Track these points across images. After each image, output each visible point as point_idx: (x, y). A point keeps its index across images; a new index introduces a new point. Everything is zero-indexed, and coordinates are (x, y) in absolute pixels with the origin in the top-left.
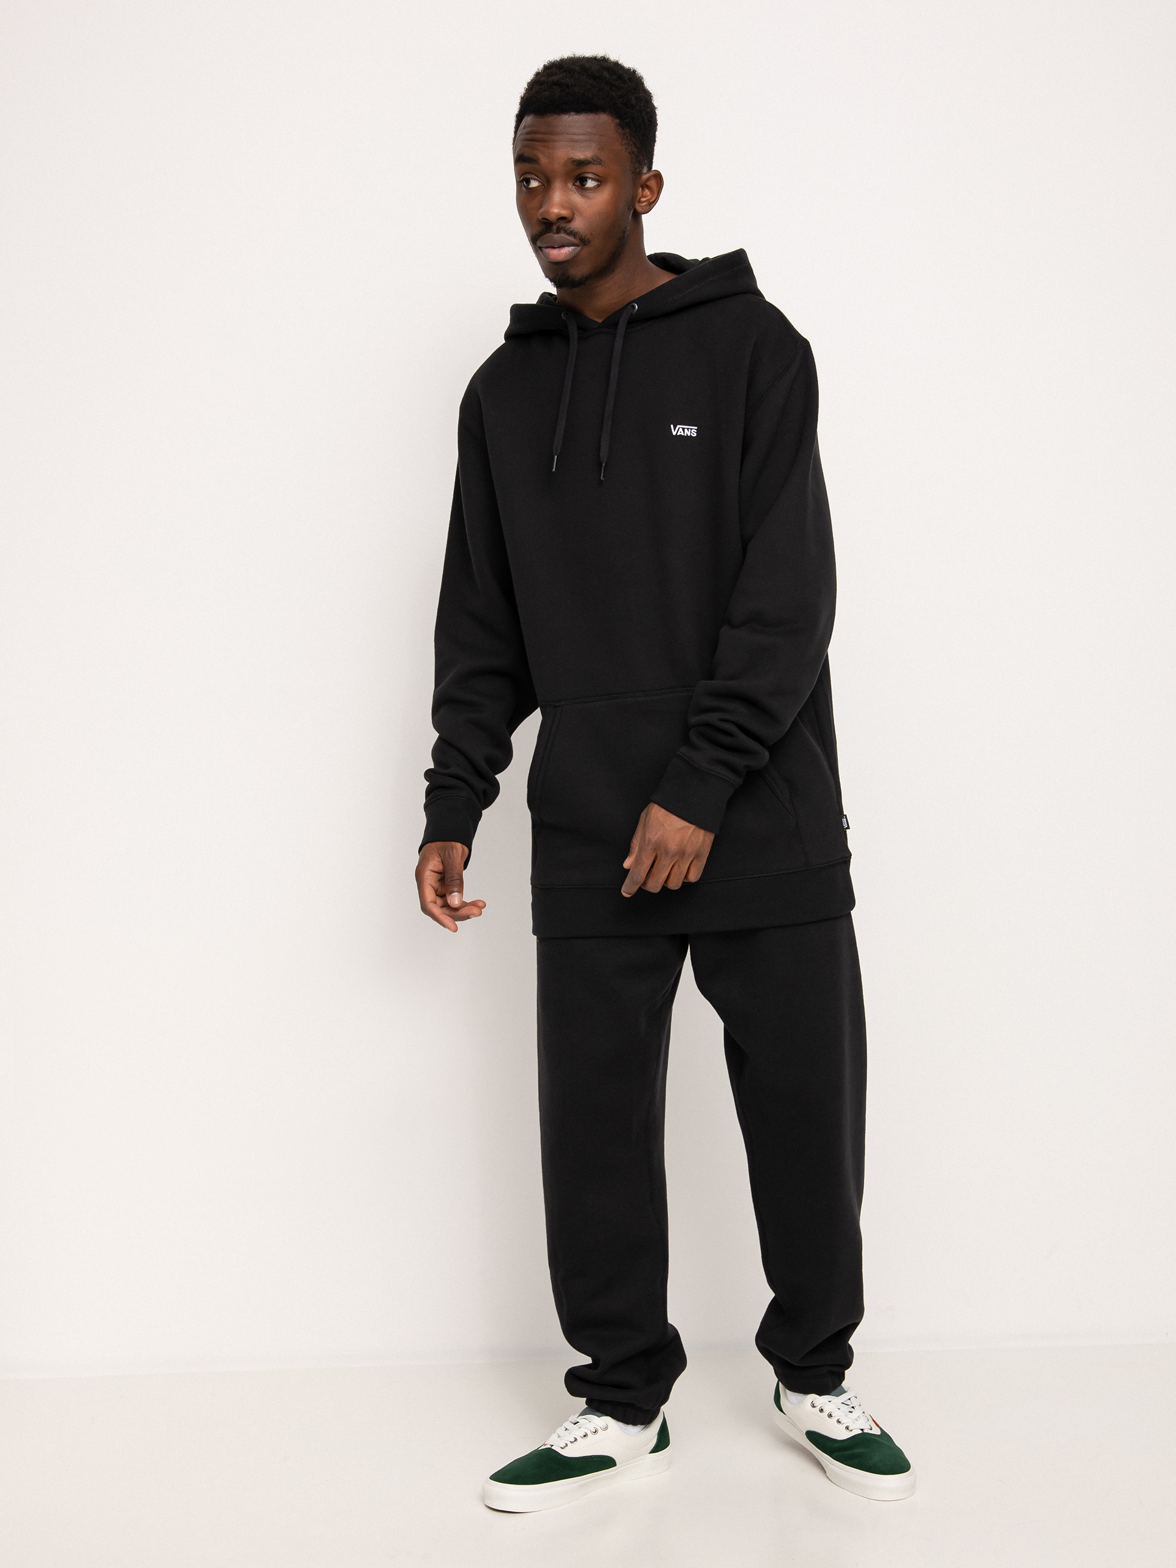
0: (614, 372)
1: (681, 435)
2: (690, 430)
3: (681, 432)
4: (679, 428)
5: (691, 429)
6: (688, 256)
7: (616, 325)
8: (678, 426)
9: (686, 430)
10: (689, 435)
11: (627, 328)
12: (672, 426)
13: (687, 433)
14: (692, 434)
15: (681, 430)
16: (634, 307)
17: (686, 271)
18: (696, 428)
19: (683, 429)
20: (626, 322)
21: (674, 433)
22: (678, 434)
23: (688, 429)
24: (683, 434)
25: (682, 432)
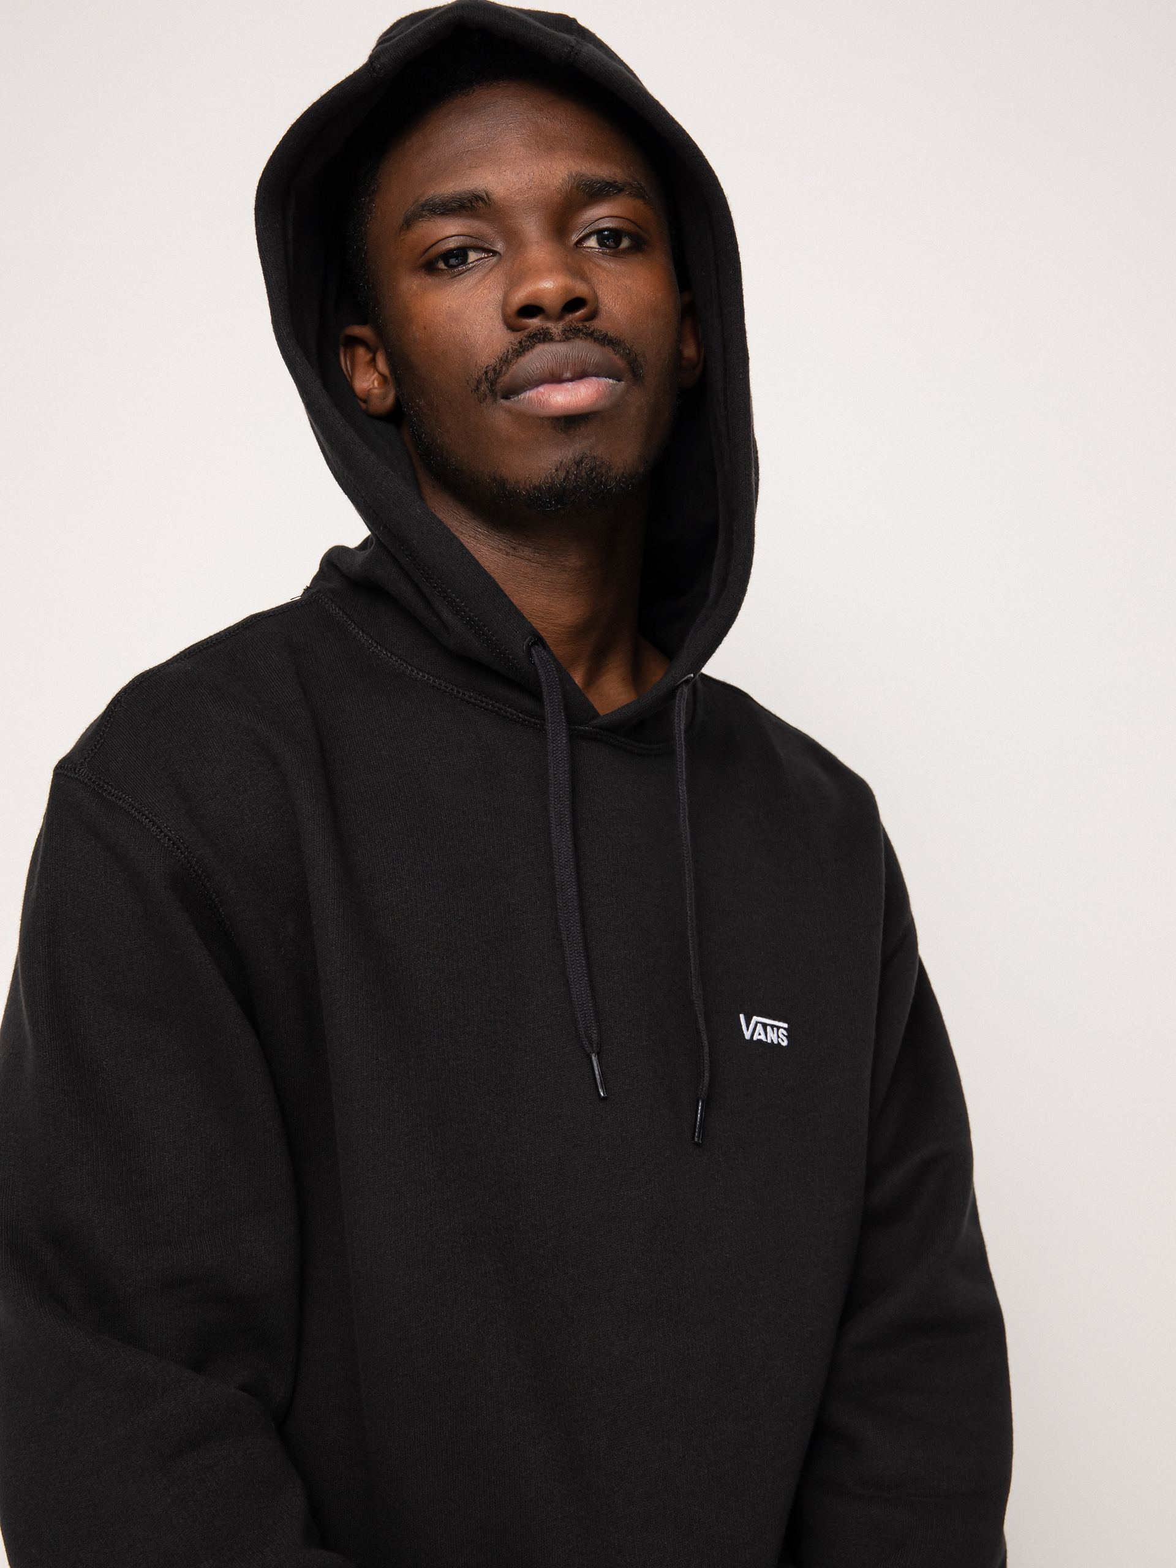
1: (760, 1041)
2: (775, 1029)
3: (759, 1035)
4: (757, 1023)
5: (778, 1028)
8: (755, 1019)
9: (768, 1029)
10: (776, 1042)
12: (742, 1017)
13: (772, 1037)
14: (780, 1042)
15: (759, 1026)
18: (787, 1025)
19: (765, 1026)
21: (747, 1036)
22: (755, 1038)
24: (764, 1040)
25: (762, 1032)
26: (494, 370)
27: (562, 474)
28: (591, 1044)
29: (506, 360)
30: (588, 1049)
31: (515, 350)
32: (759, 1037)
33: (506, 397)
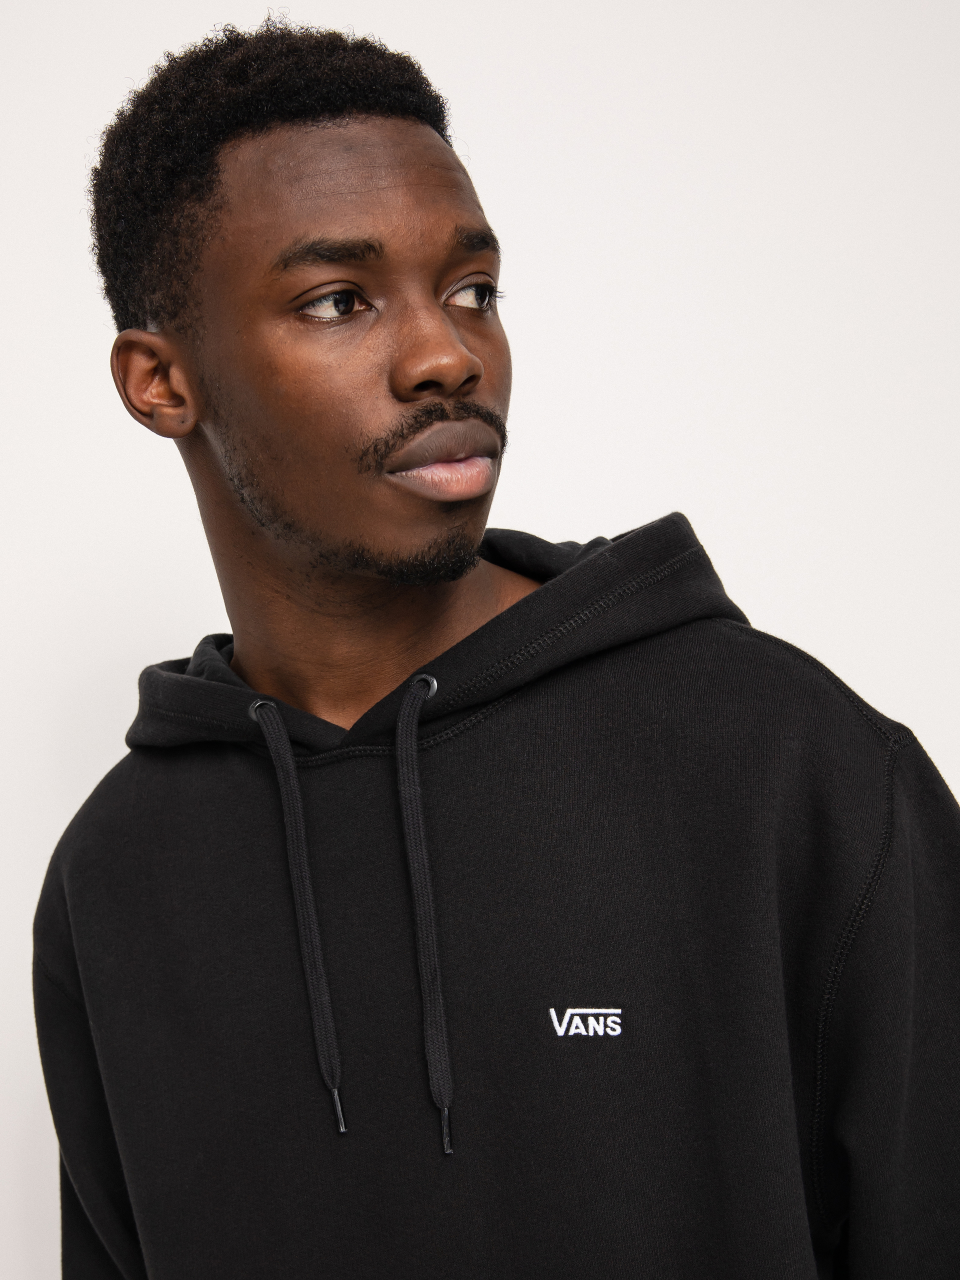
0: (419, 857)
1: (577, 1035)
2: (601, 1019)
3: (577, 1025)
4: (572, 1016)
5: (606, 1016)
6: (554, 535)
7: (392, 732)
8: (570, 1012)
9: (591, 1020)
10: (601, 1033)
11: (420, 738)
12: (552, 1012)
13: (596, 1027)
14: (608, 1030)
15: (577, 1019)
16: (428, 685)
17: (555, 576)
18: (619, 1011)
19: (584, 1018)
20: (415, 721)
21: (561, 1031)
22: (572, 1031)
23: (596, 1017)
24: (584, 1033)
25: (582, 1025)
26: (387, 443)
27: (434, 552)
28: (333, 1078)
29: (401, 436)
30: (329, 1082)
31: (411, 426)
32: (578, 1031)
33: (392, 472)
